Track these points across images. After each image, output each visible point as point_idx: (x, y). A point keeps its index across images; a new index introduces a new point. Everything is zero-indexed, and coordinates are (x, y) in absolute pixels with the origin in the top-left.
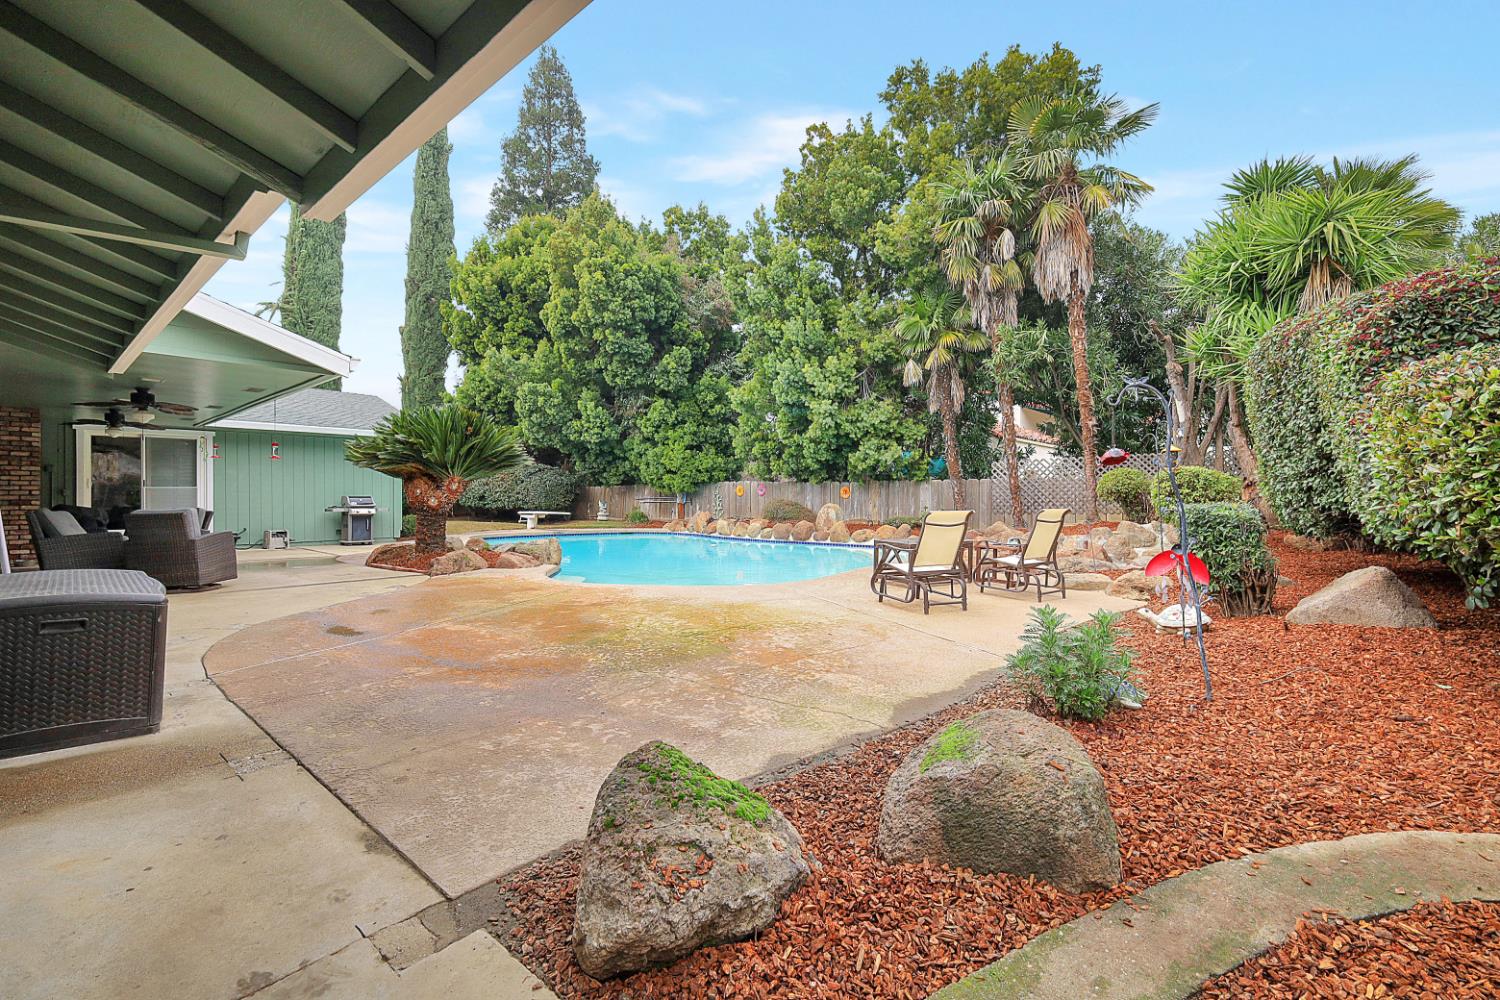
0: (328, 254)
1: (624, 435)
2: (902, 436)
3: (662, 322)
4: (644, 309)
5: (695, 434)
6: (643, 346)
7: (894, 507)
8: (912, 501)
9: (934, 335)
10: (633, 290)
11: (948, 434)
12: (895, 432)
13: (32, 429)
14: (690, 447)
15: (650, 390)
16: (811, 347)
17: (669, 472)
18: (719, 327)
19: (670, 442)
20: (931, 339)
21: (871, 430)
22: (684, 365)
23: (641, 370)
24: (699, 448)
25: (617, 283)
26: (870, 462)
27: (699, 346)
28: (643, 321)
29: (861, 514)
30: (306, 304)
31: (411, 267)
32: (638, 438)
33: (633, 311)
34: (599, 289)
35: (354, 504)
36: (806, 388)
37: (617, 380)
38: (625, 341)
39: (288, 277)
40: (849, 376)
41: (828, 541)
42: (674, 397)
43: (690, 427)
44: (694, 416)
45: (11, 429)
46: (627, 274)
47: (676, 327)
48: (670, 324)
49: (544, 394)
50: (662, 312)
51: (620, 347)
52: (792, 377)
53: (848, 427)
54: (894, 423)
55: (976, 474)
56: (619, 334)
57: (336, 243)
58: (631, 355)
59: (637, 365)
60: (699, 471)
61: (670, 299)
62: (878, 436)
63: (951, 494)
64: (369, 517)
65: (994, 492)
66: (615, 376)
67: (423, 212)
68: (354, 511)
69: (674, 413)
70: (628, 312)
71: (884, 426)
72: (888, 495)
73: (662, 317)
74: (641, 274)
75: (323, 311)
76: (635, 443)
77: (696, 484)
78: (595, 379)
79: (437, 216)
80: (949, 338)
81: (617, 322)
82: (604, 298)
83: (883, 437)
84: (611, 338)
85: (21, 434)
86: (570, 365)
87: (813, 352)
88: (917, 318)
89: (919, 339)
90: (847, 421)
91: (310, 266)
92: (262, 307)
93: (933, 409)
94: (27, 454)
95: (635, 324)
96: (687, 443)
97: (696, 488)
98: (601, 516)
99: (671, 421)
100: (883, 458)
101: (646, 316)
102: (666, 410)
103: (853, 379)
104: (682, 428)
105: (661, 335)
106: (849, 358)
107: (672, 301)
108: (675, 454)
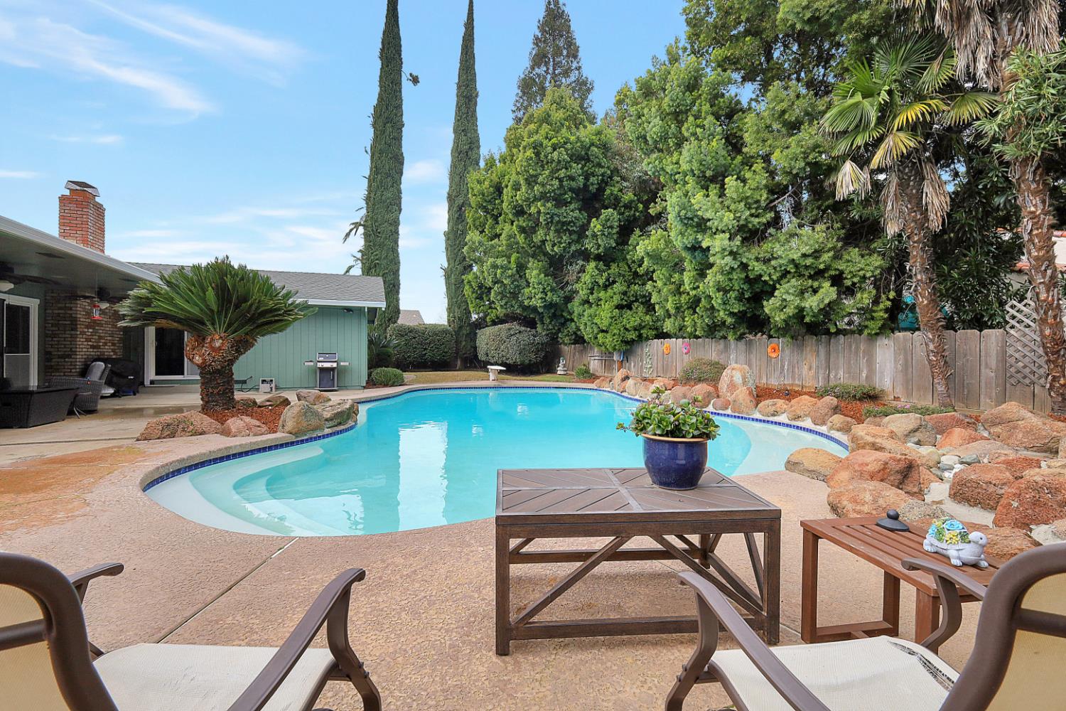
0: (390, 184)
1: (568, 299)
2: (842, 272)
3: (593, 189)
4: (572, 178)
5: (625, 293)
6: (573, 213)
7: (837, 369)
8: (863, 362)
9: (886, 113)
10: (559, 162)
11: (917, 264)
12: (827, 268)
13: (72, 305)
14: (620, 307)
15: (586, 255)
16: (709, 173)
17: (603, 331)
18: (653, 187)
19: (602, 303)
20: (881, 121)
21: (791, 268)
22: (611, 227)
23: (574, 237)
24: (629, 307)
25: (546, 157)
26: (790, 311)
27: (631, 209)
28: (571, 190)
29: (793, 378)
30: (376, 221)
31: (451, 187)
32: (577, 301)
33: (561, 180)
34: (530, 165)
35: (321, 359)
36: (702, 225)
37: (555, 249)
38: (556, 211)
39: (367, 203)
40: (758, 202)
41: (729, 412)
42: (606, 259)
43: (618, 287)
44: (624, 276)
45: (60, 305)
46: (554, 148)
47: (608, 192)
48: (601, 190)
49: (502, 267)
50: (592, 179)
51: (552, 217)
52: (683, 213)
53: (757, 268)
54: (826, 257)
55: (979, 323)
56: (549, 205)
57: (397, 176)
58: (564, 224)
59: (571, 233)
60: (626, 329)
61: (599, 165)
62: (801, 275)
63: (924, 354)
64: (332, 369)
65: (1010, 351)
66: (553, 246)
67: (458, 146)
68: (320, 365)
69: (605, 275)
70: (556, 183)
71: (809, 261)
72: (828, 354)
73: (592, 184)
74: (569, 146)
75: (386, 224)
76: (575, 306)
77: (627, 343)
78: (539, 251)
79: (467, 147)
80: (914, 112)
81: (546, 193)
82: (534, 173)
83: (811, 277)
84: (542, 209)
85: (65, 308)
86: (521, 239)
87: (713, 179)
88: (858, 97)
89: (861, 126)
90: (757, 259)
91: (379, 193)
92: (353, 226)
93: (892, 229)
94: (68, 322)
95: (565, 194)
96: (615, 302)
97: (629, 347)
98: (560, 370)
99: (601, 282)
100: (806, 304)
101: (573, 184)
102: (597, 272)
103: (763, 204)
104: (612, 289)
105: (592, 201)
106: (757, 177)
107: (603, 167)
108: (605, 314)
